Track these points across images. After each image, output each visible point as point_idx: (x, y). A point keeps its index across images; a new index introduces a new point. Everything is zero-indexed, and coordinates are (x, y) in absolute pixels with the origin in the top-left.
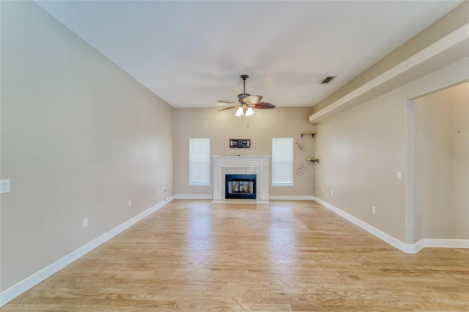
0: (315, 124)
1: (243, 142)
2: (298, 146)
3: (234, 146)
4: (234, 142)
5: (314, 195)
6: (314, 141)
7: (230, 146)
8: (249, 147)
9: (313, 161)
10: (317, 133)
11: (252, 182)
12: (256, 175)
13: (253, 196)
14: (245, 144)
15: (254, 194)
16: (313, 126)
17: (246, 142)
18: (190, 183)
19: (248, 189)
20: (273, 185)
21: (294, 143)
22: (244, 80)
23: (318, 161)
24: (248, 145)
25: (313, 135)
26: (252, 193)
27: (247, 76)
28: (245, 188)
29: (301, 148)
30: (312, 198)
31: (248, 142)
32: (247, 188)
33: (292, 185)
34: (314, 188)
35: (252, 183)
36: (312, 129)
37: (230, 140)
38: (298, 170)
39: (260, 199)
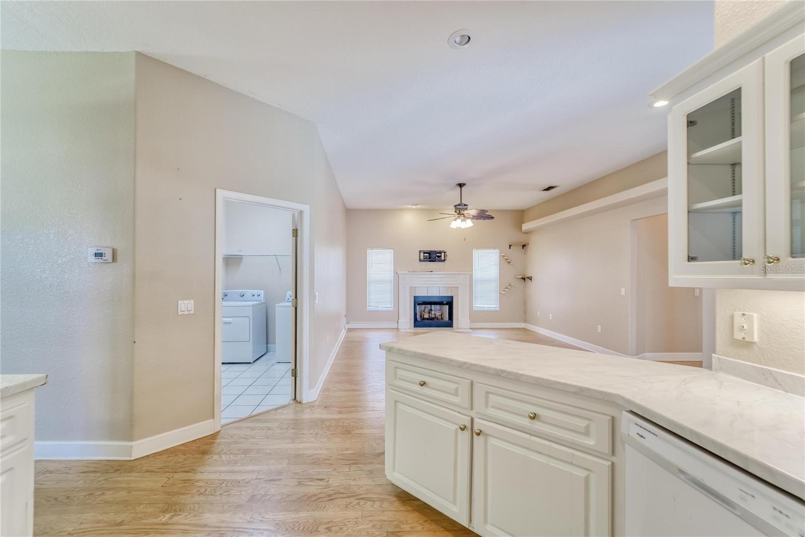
0: (527, 233)
1: (437, 255)
2: (506, 260)
3: (425, 260)
4: (425, 254)
5: (525, 321)
6: (525, 253)
7: (420, 260)
8: (444, 260)
9: (524, 279)
10: (528, 244)
11: (448, 306)
12: (452, 297)
13: (449, 324)
14: (439, 257)
15: (450, 321)
16: (524, 235)
17: (440, 255)
18: (368, 308)
19: (442, 315)
20: (474, 309)
21: (500, 256)
22: (461, 188)
23: (530, 278)
24: (443, 258)
25: (524, 246)
26: (448, 319)
27: (464, 184)
28: (438, 314)
29: (509, 262)
30: (522, 325)
31: (443, 254)
32: (440, 314)
33: (498, 309)
34: (525, 312)
35: (446, 308)
36: (522, 239)
37: (420, 252)
38: (505, 289)
39: (458, 328)
